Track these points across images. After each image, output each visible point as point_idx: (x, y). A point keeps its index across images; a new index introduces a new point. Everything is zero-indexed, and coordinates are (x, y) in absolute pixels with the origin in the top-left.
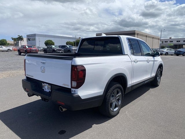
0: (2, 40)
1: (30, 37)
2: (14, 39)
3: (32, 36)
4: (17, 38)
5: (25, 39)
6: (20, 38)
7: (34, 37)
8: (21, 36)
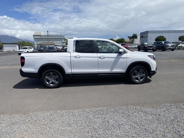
0: (121, 39)
1: (143, 34)
2: (130, 38)
3: (145, 34)
4: (132, 37)
5: (139, 37)
6: (135, 37)
7: (146, 34)
8: (136, 34)
